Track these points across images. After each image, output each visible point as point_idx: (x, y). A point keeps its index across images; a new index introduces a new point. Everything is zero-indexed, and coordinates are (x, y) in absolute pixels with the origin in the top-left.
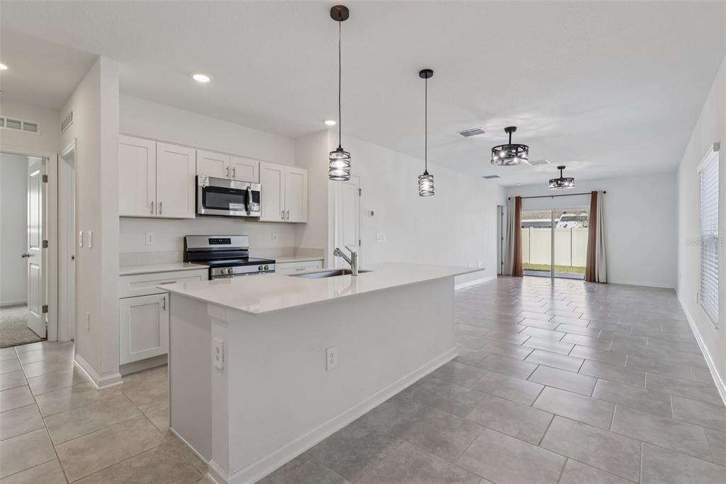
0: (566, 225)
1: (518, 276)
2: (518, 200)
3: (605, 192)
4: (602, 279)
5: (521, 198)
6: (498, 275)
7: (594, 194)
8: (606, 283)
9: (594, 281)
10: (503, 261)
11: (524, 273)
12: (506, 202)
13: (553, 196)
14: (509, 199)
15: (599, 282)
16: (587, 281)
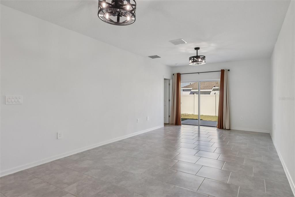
0: (215, 93)
1: (178, 125)
2: (179, 75)
3: (229, 70)
4: (227, 127)
5: (180, 74)
6: (165, 124)
7: (223, 71)
8: (230, 129)
9: (223, 128)
10: (170, 115)
11: (182, 122)
12: (172, 77)
13: (199, 73)
14: (173, 74)
15: (225, 129)
16: (218, 128)
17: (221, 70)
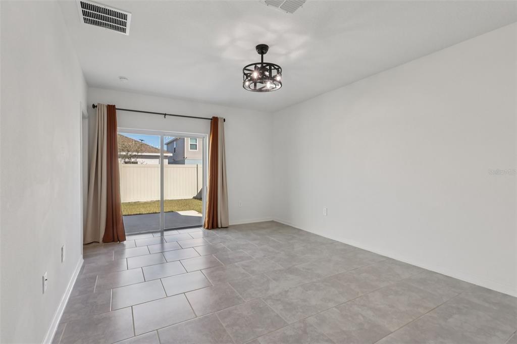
3: (224, 120)
4: (224, 224)
5: (116, 109)
7: (215, 121)
8: (227, 228)
9: (217, 227)
12: (87, 111)
13: (165, 115)
14: (94, 106)
15: (222, 227)
16: (208, 228)
17: (213, 117)
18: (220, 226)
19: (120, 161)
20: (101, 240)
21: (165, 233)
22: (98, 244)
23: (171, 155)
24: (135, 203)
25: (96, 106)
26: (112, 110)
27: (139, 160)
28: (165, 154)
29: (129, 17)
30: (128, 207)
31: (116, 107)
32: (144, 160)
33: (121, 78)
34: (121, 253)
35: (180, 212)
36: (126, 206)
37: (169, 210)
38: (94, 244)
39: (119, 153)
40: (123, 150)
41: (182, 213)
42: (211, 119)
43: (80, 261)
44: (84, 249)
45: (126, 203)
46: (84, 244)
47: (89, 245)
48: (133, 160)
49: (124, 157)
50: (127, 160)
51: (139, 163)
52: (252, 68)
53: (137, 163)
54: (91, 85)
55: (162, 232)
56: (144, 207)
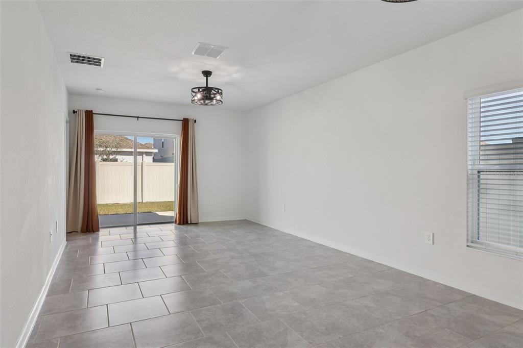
1: (91, 232)
2: (91, 116)
3: (195, 121)
4: (194, 221)
8: (198, 223)
9: (186, 223)
12: (69, 116)
13: (138, 117)
14: (74, 112)
15: (191, 223)
16: (179, 224)
17: (184, 119)
18: (189, 222)
19: (97, 159)
20: (79, 230)
21: (138, 227)
22: (77, 233)
23: (156, 151)
24: (113, 204)
25: (76, 112)
26: (89, 115)
27: (118, 157)
28: (138, 150)
29: (103, 60)
30: (105, 208)
31: (94, 112)
32: (124, 157)
33: (97, 89)
34: (97, 239)
35: (157, 213)
36: (104, 207)
37: (148, 211)
38: (74, 233)
39: (95, 149)
40: (100, 146)
41: (160, 213)
42: (183, 121)
43: (64, 242)
44: (67, 235)
45: (103, 204)
46: (67, 233)
47: (70, 233)
48: (111, 157)
49: (101, 154)
50: (105, 157)
51: (118, 160)
52: (196, 90)
53: (116, 160)
54: (72, 94)
55: (135, 226)
56: (121, 208)
